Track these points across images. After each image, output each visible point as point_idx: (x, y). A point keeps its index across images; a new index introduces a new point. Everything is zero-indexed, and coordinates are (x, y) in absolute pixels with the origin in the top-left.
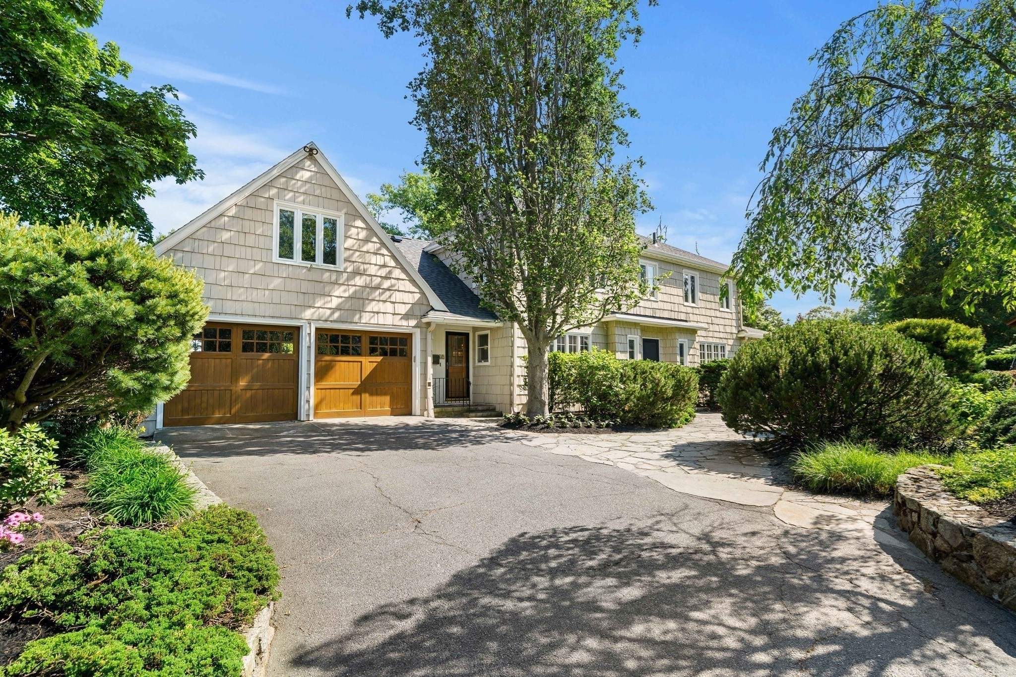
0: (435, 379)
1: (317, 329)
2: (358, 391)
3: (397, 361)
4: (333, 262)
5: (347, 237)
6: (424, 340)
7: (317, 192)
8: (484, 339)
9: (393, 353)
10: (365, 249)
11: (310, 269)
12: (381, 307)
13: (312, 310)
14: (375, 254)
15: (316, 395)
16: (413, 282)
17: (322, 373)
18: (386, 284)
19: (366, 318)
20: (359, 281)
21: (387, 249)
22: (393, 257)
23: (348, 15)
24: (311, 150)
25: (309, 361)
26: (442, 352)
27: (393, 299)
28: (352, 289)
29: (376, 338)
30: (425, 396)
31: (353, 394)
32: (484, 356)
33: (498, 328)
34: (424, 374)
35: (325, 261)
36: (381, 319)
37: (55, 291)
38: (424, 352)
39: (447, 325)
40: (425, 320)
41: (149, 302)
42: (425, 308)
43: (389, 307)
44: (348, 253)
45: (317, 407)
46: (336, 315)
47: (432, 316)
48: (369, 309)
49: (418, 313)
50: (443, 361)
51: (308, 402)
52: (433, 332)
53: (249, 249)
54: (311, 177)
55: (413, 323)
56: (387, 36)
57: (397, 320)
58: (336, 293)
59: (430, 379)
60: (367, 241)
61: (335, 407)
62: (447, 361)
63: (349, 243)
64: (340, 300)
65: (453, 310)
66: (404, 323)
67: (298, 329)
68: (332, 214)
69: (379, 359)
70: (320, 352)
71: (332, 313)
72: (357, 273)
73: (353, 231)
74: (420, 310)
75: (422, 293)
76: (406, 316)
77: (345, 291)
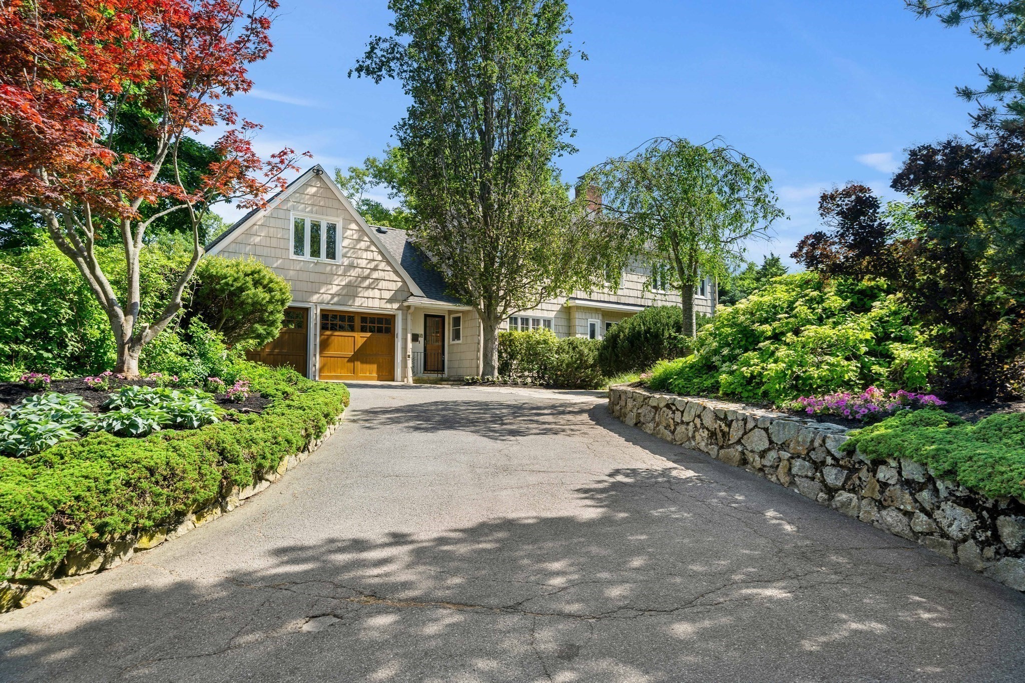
0: (413, 353)
1: (321, 310)
2: (352, 360)
3: (383, 337)
4: (334, 257)
5: (344, 238)
6: (405, 320)
7: (322, 203)
8: (457, 321)
9: (380, 330)
10: (358, 247)
11: (316, 264)
12: (370, 293)
13: (318, 295)
14: (366, 250)
15: (320, 362)
16: (396, 272)
17: (324, 345)
18: (375, 275)
19: (358, 302)
20: (354, 273)
21: (376, 246)
22: (380, 252)
23: (349, 76)
24: (318, 171)
25: (315, 335)
26: (421, 331)
27: (380, 287)
28: (348, 279)
29: (366, 318)
30: (405, 366)
31: (348, 361)
32: (457, 336)
33: (469, 311)
34: (405, 348)
35: (328, 257)
36: (371, 303)
37: (242, 289)
38: (405, 330)
39: (424, 308)
40: (405, 304)
41: (273, 294)
42: (406, 294)
43: (376, 293)
44: (345, 250)
45: (321, 370)
46: (336, 299)
47: (412, 301)
48: (360, 295)
49: (400, 298)
50: (421, 340)
51: (315, 366)
52: (412, 314)
53: (273, 250)
54: (317, 192)
55: (396, 306)
56: (377, 82)
57: (384, 305)
58: (336, 282)
59: (410, 352)
60: (359, 240)
61: (335, 371)
62: (425, 339)
63: (346, 243)
64: (339, 287)
65: (429, 296)
66: (389, 306)
67: (307, 310)
68: (332, 220)
69: (368, 334)
70: (324, 327)
71: (332, 298)
72: (352, 266)
73: (349, 233)
74: (401, 295)
75: (404, 281)
76: (391, 301)
77: (341, 281)
